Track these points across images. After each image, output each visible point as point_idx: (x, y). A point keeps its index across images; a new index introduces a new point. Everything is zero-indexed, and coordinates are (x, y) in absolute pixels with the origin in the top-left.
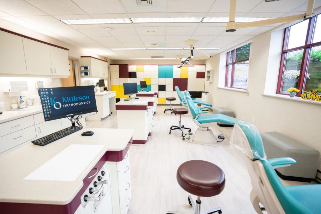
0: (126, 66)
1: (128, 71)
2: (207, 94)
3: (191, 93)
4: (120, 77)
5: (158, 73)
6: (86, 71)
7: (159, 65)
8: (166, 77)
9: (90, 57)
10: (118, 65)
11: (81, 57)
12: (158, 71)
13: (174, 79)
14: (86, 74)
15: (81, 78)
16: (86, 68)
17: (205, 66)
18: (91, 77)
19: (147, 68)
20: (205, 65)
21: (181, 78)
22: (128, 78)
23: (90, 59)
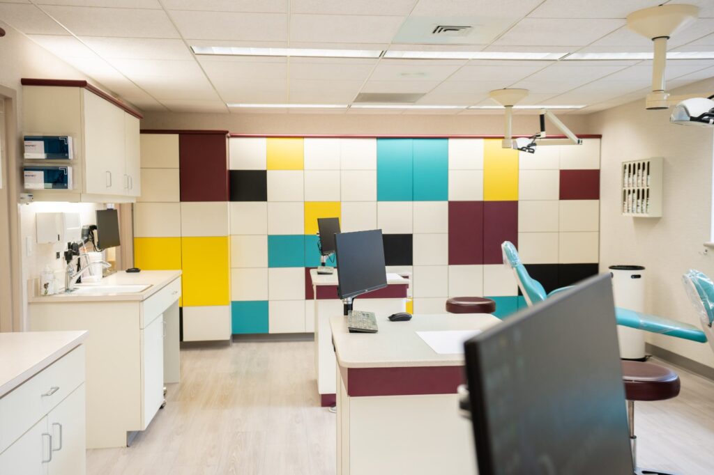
0: (217, 140)
1: (227, 168)
2: (639, 276)
3: (536, 271)
4: (184, 198)
5: (375, 173)
6: (57, 163)
7: (378, 138)
8: (413, 195)
9: (82, 84)
10: (176, 137)
11: (26, 82)
12: (375, 167)
13: (453, 206)
14: (57, 179)
15: (20, 200)
16: (57, 147)
17: (597, 140)
18: (78, 197)
19: (317, 152)
20: (599, 137)
21: (486, 200)
22: (225, 200)
23: (81, 98)
